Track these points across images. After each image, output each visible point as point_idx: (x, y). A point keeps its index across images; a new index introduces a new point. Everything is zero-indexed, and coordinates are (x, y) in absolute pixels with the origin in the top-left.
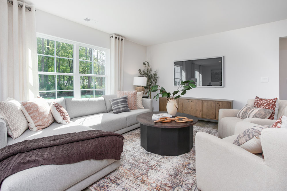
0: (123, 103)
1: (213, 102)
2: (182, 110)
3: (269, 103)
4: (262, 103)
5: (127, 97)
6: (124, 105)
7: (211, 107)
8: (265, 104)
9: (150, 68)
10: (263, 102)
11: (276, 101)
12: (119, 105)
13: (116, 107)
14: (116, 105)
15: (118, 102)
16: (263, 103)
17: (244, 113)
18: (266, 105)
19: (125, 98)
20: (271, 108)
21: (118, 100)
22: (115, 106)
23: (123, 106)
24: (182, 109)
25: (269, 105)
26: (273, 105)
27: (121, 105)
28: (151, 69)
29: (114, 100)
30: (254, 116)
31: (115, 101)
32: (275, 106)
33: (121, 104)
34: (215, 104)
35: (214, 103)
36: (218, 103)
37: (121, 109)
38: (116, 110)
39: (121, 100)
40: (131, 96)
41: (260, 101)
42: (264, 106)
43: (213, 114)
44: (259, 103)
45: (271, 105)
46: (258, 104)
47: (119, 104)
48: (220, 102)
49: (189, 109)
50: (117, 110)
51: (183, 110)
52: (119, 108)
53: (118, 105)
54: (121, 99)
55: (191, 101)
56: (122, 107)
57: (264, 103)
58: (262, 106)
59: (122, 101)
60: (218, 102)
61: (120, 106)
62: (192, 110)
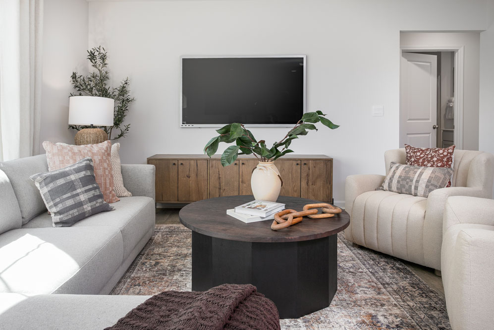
0: (91, 186)
1: (295, 163)
2: (217, 190)
3: (442, 155)
4: (427, 158)
5: (92, 164)
6: (93, 192)
7: (290, 175)
8: (435, 159)
9: (104, 70)
10: (428, 155)
11: (453, 152)
12: (78, 195)
13: (70, 202)
14: (69, 195)
15: (72, 182)
16: (430, 156)
17: (402, 180)
18: (438, 160)
19: (89, 167)
20: (446, 165)
21: (73, 177)
22: (65, 196)
23: (91, 194)
24: (218, 186)
25: (442, 161)
26: (448, 161)
27: (86, 191)
28: (106, 73)
29: (54, 178)
30: (429, 184)
31: (61, 182)
32: (452, 161)
33: (83, 189)
34: (299, 166)
35: (297, 164)
36: (305, 164)
37: (87, 207)
38: (71, 212)
39: (82, 174)
40: (101, 161)
41: (421, 154)
42: (434, 163)
43: (296, 191)
44: (421, 158)
45: (445, 160)
46: (419, 159)
47: (79, 191)
48: (310, 161)
49: (236, 184)
50: (75, 212)
51: (220, 189)
52: (80, 204)
53: (74, 193)
54: (78, 171)
55: (243, 164)
56: (90, 200)
57: (432, 157)
58: (429, 162)
59: (86, 176)
60: (305, 162)
61: (83, 198)
62: (245, 185)
